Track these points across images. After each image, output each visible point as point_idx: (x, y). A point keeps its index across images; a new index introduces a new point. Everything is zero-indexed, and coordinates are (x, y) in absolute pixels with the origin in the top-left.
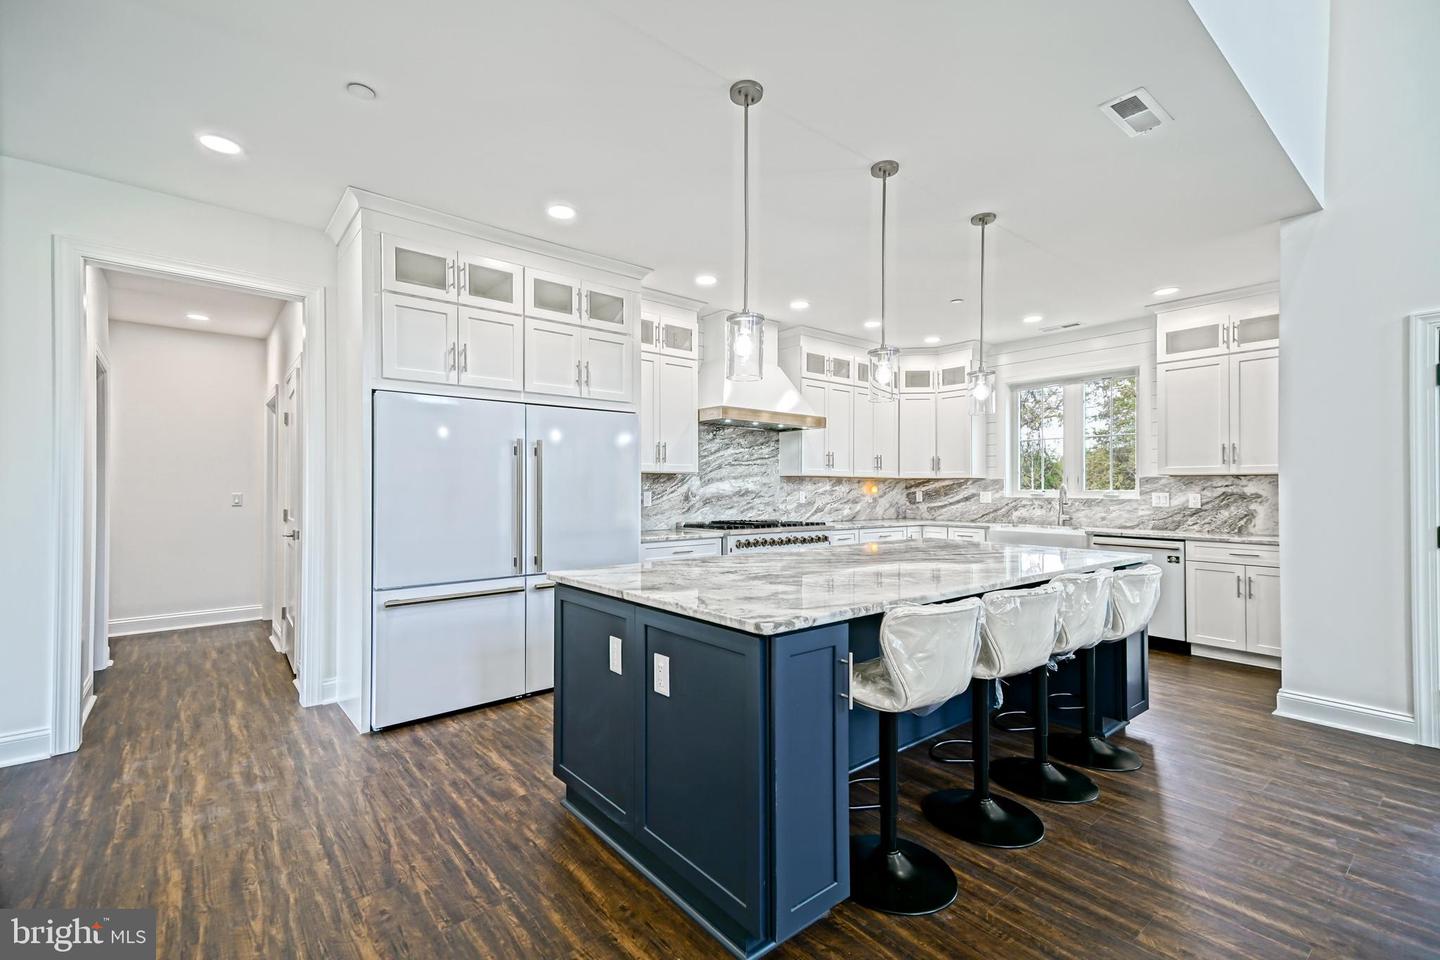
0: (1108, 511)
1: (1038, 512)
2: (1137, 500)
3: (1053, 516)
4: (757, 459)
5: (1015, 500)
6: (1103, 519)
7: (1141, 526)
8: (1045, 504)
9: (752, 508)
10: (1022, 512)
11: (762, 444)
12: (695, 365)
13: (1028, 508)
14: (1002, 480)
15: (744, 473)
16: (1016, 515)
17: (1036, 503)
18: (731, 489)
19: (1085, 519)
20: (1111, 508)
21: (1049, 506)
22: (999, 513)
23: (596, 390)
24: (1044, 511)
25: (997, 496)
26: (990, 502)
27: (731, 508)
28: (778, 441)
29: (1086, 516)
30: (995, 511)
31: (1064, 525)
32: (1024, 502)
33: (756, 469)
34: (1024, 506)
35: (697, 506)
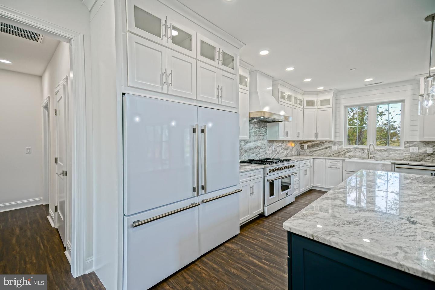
0: (390, 154)
1: (358, 154)
2: (403, 150)
3: (365, 155)
4: (260, 134)
5: (348, 149)
6: (387, 157)
7: (405, 160)
8: (361, 151)
9: (259, 153)
10: (351, 154)
11: (262, 127)
12: (248, 93)
13: (353, 152)
14: (342, 142)
15: (257, 139)
16: (348, 154)
17: (357, 150)
18: (253, 146)
19: (379, 157)
20: (391, 153)
21: (363, 151)
22: (341, 153)
23: (224, 102)
24: (360, 153)
25: (340, 147)
26: (337, 149)
27: (253, 153)
28: (267, 126)
29: (380, 155)
30: (339, 153)
31: (370, 159)
32: (351, 150)
33: (261, 137)
34: (352, 151)
35: (243, 153)
